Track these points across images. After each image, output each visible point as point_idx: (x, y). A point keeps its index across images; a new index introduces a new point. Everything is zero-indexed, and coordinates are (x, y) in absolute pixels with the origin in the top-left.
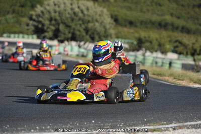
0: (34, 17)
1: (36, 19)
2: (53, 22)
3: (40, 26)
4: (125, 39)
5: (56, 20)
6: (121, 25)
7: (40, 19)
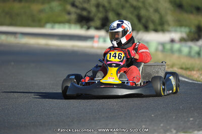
0: (77, 4)
1: (80, 6)
2: (101, 9)
3: (85, 13)
4: (186, 26)
5: (104, 7)
6: (186, 12)
7: (86, 5)
